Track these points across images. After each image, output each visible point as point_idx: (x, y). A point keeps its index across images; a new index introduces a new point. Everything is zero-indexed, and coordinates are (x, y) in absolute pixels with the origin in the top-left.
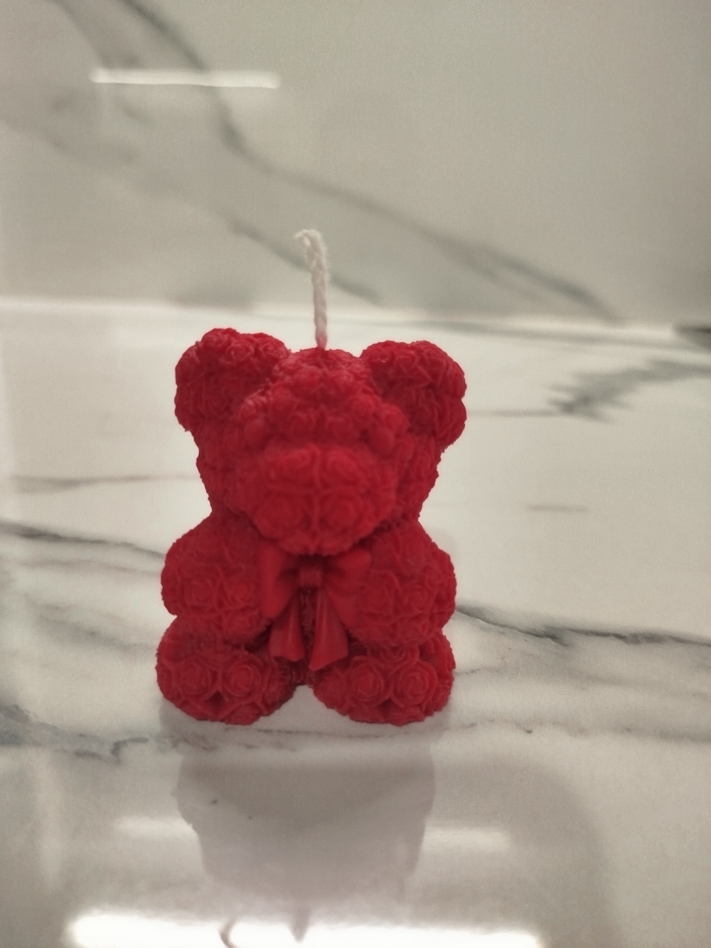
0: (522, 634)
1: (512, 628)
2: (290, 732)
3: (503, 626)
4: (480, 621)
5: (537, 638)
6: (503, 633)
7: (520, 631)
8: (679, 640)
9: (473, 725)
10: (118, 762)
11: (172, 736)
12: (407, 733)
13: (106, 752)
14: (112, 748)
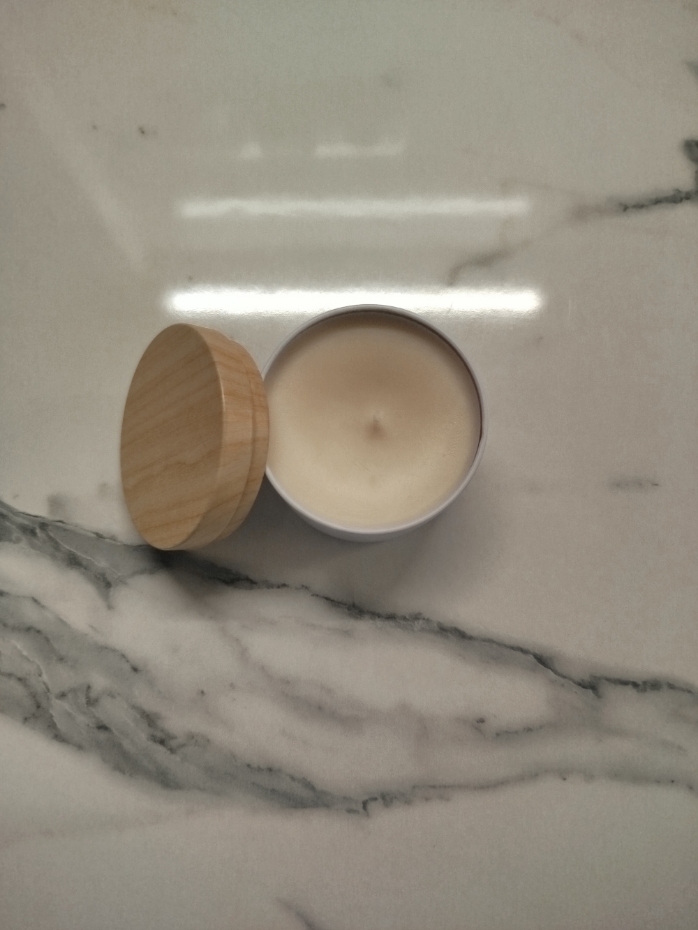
0: (575, 685)
1: (571, 679)
2: (445, 787)
3: (564, 677)
4: (550, 671)
5: (583, 689)
6: (563, 685)
7: (575, 682)
8: (671, 686)
9: (536, 775)
10: (368, 815)
11: (388, 794)
12: (502, 783)
13: (360, 808)
14: (362, 805)
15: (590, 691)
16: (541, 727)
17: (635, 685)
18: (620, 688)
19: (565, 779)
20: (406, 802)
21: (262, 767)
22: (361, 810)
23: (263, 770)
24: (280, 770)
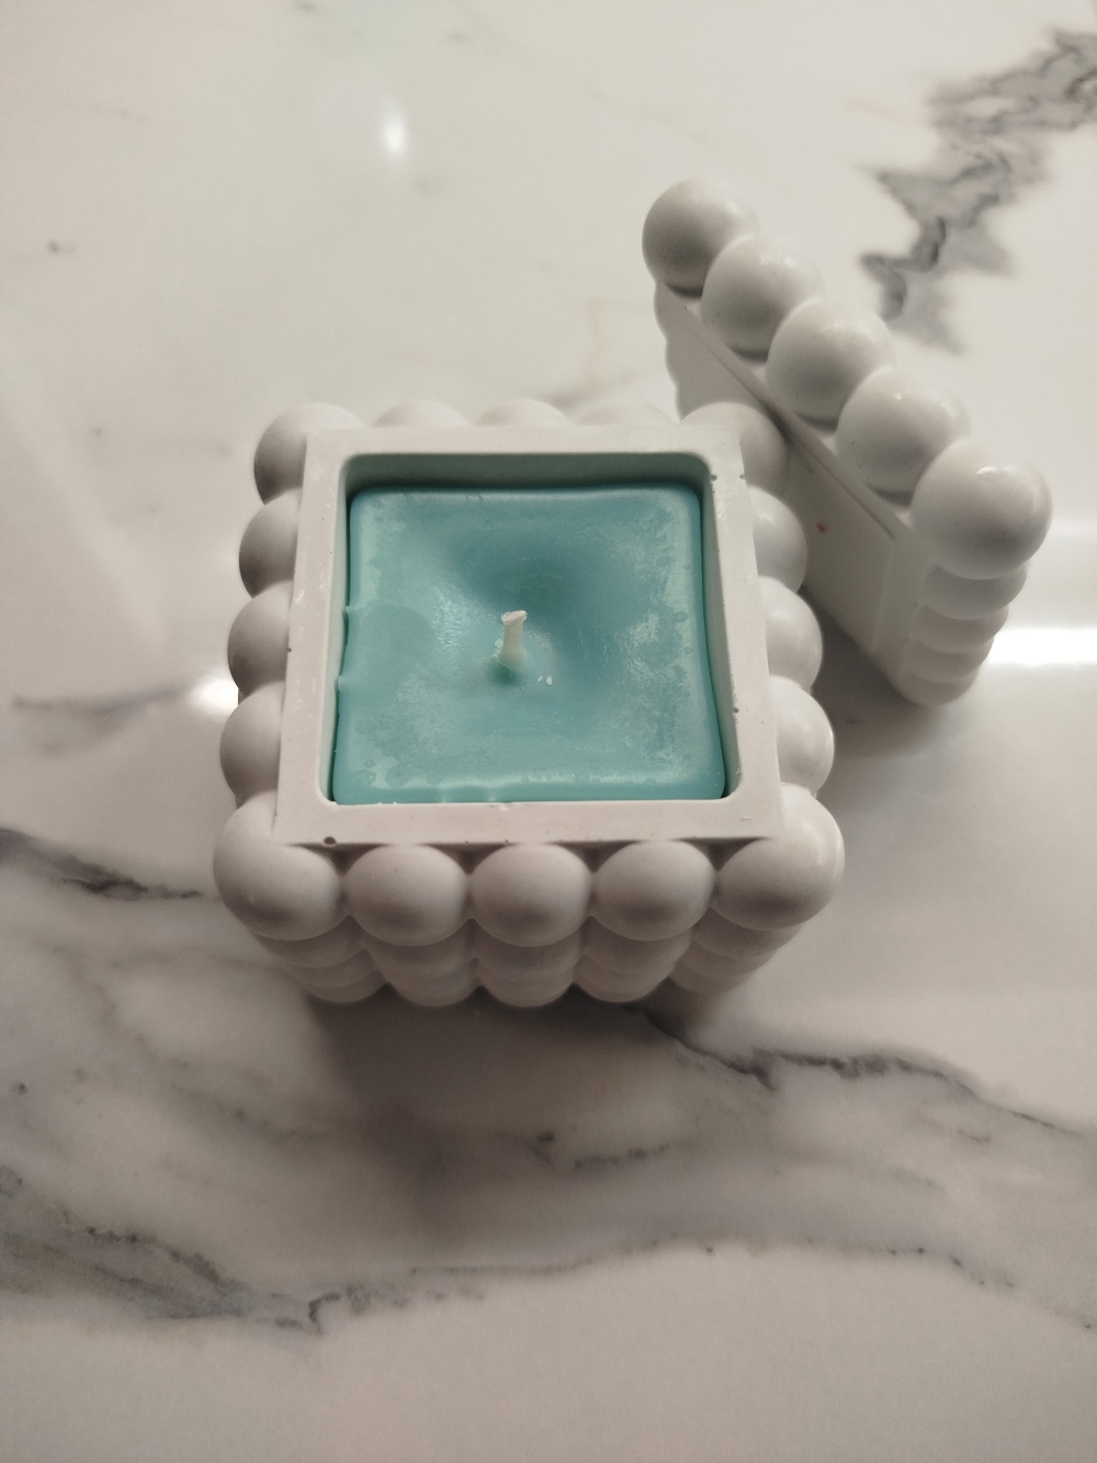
0: (724, 1067)
1: (715, 1056)
2: (474, 1270)
3: (704, 1052)
4: (676, 1041)
5: (740, 1076)
6: (702, 1069)
7: (723, 1062)
8: (906, 1067)
10: (319, 1330)
11: (361, 1287)
13: (303, 1316)
14: (308, 1311)
15: (754, 1078)
16: (662, 1149)
17: (837, 1065)
18: (811, 1073)
19: (710, 1250)
20: (396, 1302)
21: (117, 1233)
22: (306, 1319)
23: (118, 1239)
24: (152, 1240)
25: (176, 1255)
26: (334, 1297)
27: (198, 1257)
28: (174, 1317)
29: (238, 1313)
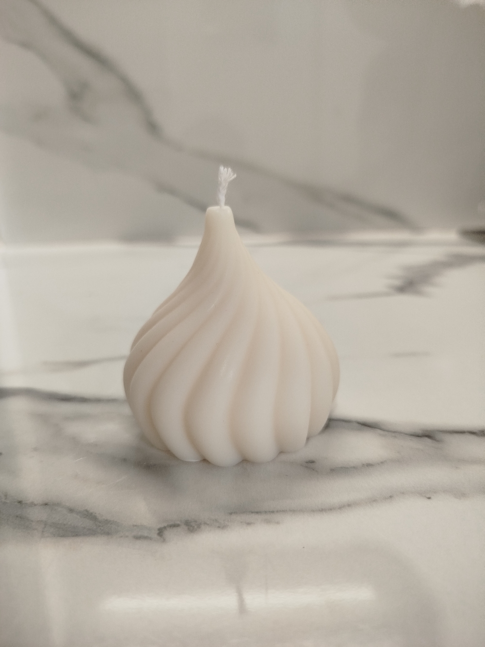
0: (408, 436)
1: (400, 433)
3: (393, 432)
4: (378, 430)
5: (419, 438)
7: (406, 434)
9: (391, 497)
10: (164, 541)
11: (195, 521)
12: (349, 505)
13: (154, 535)
14: (157, 532)
15: (427, 439)
16: (382, 463)
17: (472, 433)
18: (457, 436)
19: (429, 498)
20: (219, 527)
21: (36, 503)
22: (155, 536)
23: (35, 505)
24: (58, 504)
25: (71, 510)
26: (175, 526)
27: (87, 511)
28: (61, 536)
29: (108, 534)
